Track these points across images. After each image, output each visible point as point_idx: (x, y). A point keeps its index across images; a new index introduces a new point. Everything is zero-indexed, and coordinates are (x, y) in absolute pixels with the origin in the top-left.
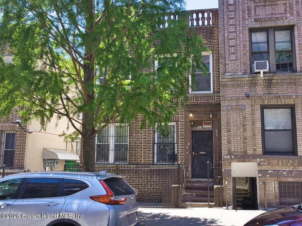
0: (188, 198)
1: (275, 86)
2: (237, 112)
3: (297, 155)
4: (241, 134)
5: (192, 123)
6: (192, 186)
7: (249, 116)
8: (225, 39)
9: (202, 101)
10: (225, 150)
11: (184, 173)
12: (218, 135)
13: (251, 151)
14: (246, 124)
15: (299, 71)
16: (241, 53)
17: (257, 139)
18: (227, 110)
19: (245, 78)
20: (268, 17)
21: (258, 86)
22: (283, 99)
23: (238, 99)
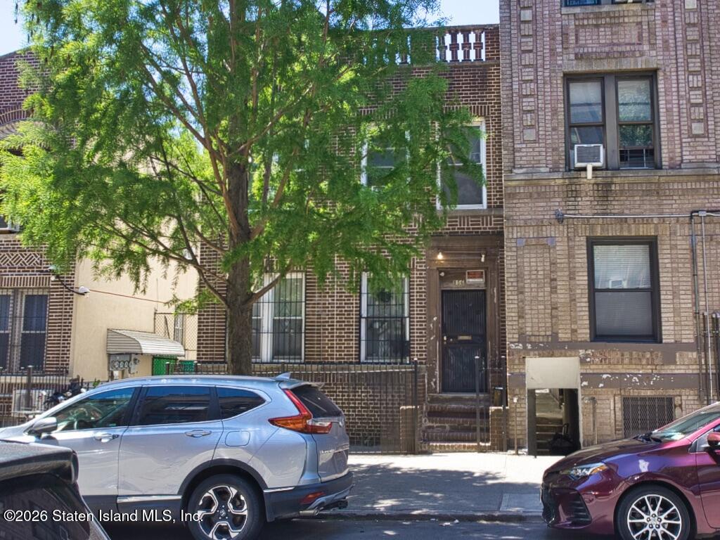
0: (434, 434)
1: (617, 198)
2: (537, 251)
3: (661, 342)
4: (546, 298)
5: (442, 274)
6: (442, 408)
7: (562, 261)
8: (514, 95)
9: (464, 226)
10: (514, 331)
11: (426, 381)
12: (498, 300)
13: (566, 333)
14: (555, 277)
15: (667, 167)
16: (547, 126)
17: (578, 309)
18: (516, 247)
19: (555, 179)
20: (603, 50)
21: (582, 198)
22: (633, 225)
23: (541, 224)
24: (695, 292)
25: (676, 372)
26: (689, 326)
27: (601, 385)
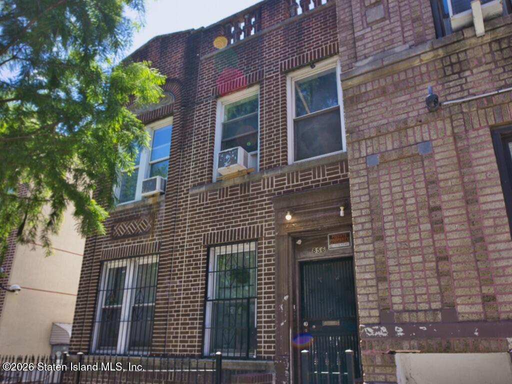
2: (401, 169)
4: (425, 243)
7: (448, 176)
10: (370, 305)
13: (473, 304)
14: (438, 203)
17: (493, 256)
18: (367, 169)
19: (419, 55)
21: (471, 69)
23: (404, 127)
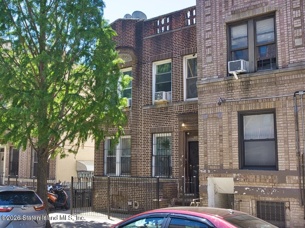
1: (253, 89)
2: (213, 121)
3: (278, 170)
4: (217, 146)
7: (225, 126)
8: (202, 39)
9: (195, 108)
10: (202, 163)
13: (227, 165)
14: (222, 134)
15: (281, 67)
16: (218, 53)
17: (233, 151)
18: (204, 119)
19: (220, 81)
20: (246, 6)
21: (235, 90)
22: (262, 103)
23: (215, 106)
24: (298, 140)
25: (286, 187)
26: (294, 160)
27: (244, 193)
